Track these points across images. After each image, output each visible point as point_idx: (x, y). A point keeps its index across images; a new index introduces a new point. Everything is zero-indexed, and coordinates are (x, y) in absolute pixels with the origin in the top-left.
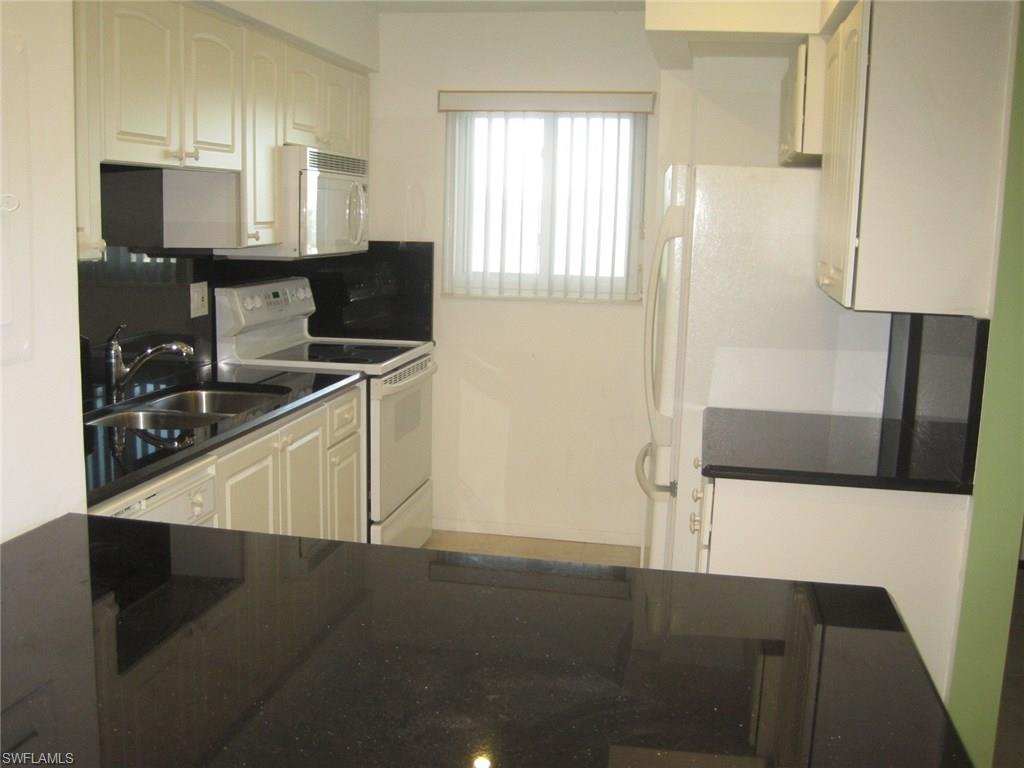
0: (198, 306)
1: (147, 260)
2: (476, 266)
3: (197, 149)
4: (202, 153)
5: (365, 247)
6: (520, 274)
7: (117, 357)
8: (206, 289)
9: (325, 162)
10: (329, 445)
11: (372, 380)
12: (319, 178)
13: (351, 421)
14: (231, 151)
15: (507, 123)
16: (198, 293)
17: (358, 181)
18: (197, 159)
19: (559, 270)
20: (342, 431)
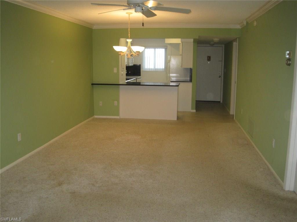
11: (137, 79)
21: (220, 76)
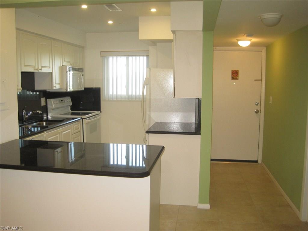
0: (43, 103)
1: (31, 93)
2: (111, 93)
3: (41, 68)
4: (43, 69)
5: (83, 89)
6: (121, 95)
7: (25, 114)
8: (45, 99)
9: (74, 70)
10: (73, 133)
11: (84, 119)
12: (73, 73)
13: (78, 128)
14: (50, 68)
15: (117, 58)
16: (43, 100)
17: (81, 73)
18: (41, 70)
19: (130, 94)
20: (76, 131)
21: (258, 110)
